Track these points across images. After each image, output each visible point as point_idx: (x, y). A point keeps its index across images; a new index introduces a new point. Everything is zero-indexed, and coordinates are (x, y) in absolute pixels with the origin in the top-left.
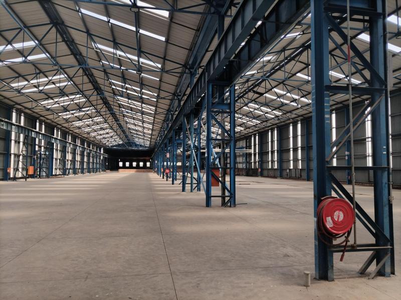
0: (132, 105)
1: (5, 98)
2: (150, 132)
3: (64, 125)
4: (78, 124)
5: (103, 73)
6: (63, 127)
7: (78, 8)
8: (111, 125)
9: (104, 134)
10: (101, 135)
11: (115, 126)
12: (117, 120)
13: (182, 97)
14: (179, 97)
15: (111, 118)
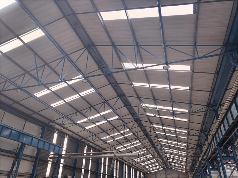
0: (170, 144)
1: (97, 146)
2: (184, 164)
3: (129, 162)
4: (137, 160)
5: (149, 123)
6: (128, 163)
7: (131, 83)
8: (157, 160)
9: (153, 167)
10: (151, 167)
11: (160, 160)
12: (160, 156)
13: (208, 133)
14: (205, 133)
15: (157, 155)
